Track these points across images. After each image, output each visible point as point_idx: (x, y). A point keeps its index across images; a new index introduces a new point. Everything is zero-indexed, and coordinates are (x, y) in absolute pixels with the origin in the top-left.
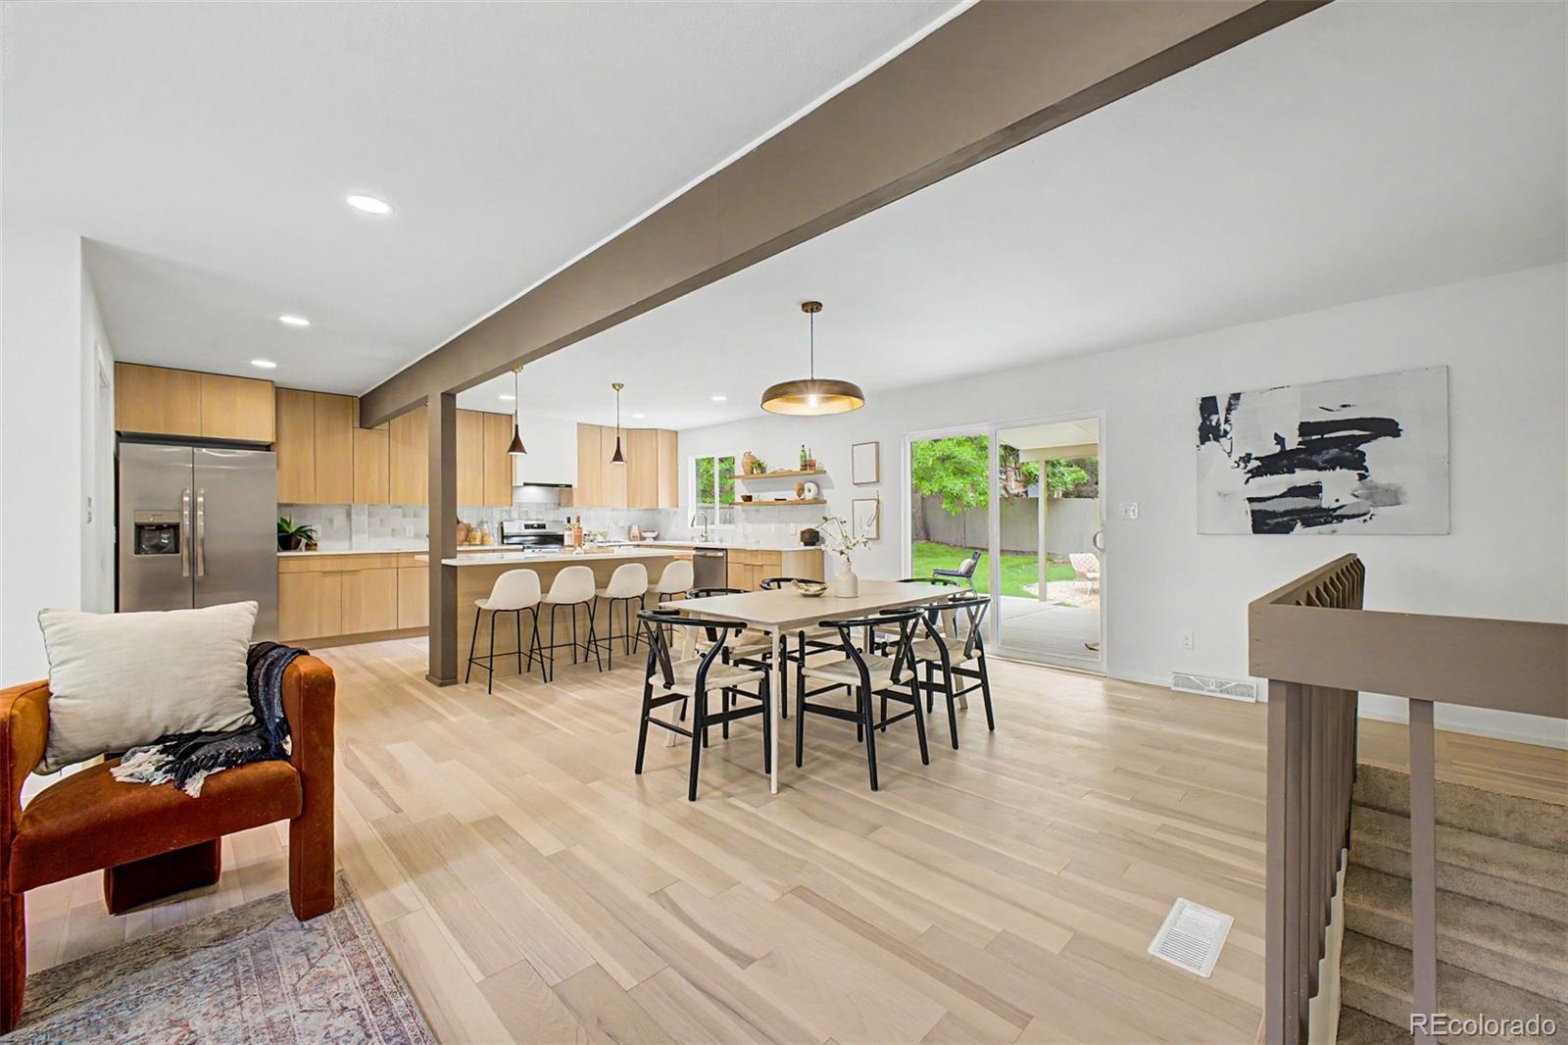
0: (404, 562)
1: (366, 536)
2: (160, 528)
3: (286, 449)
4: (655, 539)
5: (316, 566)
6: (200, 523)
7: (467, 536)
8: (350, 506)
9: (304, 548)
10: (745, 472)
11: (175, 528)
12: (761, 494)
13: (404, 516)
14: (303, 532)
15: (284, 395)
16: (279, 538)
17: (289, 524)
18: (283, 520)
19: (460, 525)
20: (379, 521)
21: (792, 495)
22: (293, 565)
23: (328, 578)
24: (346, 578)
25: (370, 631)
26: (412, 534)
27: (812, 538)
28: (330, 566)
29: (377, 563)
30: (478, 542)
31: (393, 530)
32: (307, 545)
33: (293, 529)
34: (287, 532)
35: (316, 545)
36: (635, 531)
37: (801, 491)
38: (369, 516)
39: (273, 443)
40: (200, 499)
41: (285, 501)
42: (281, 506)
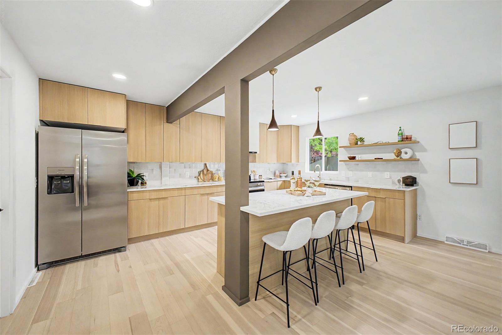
0: (188, 192)
1: (168, 178)
2: (63, 177)
3: (132, 132)
4: (286, 177)
5: (147, 196)
6: (85, 173)
7: (212, 177)
8: (161, 162)
9: (140, 185)
10: (350, 144)
11: (72, 177)
12: (362, 155)
13: (185, 168)
14: (140, 176)
15: (131, 104)
16: (128, 180)
17: (133, 173)
18: (131, 170)
19: (209, 171)
20: (174, 170)
21: (392, 156)
22: (135, 196)
23: (153, 202)
24: (162, 202)
25: (172, 230)
26: (188, 176)
27: (410, 181)
28: (154, 196)
29: (176, 193)
30: (217, 180)
31: (180, 174)
32: (142, 183)
33: (135, 175)
34: (131, 177)
35: (146, 183)
36: (277, 173)
37: (399, 154)
38: (170, 168)
39: (125, 129)
40: (86, 160)
41: (132, 161)
42: (129, 163)
